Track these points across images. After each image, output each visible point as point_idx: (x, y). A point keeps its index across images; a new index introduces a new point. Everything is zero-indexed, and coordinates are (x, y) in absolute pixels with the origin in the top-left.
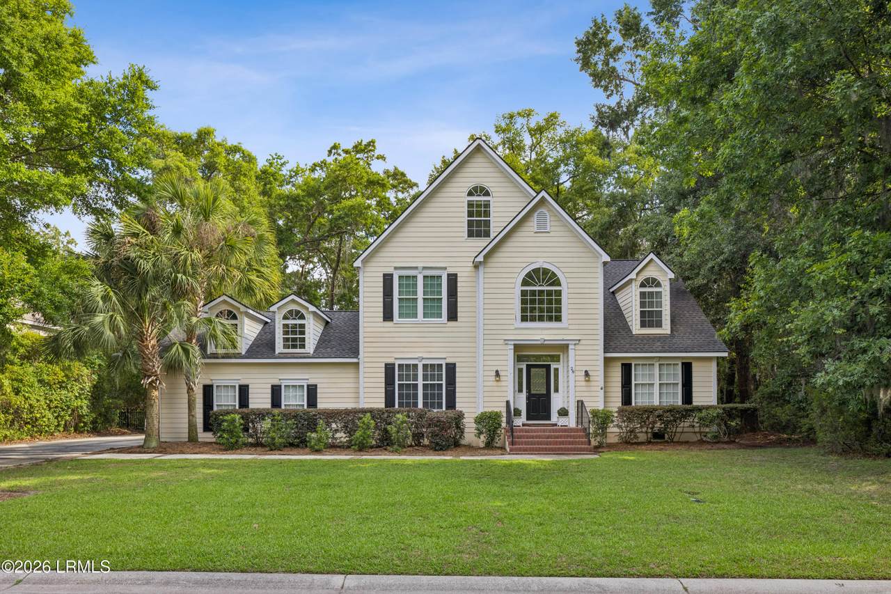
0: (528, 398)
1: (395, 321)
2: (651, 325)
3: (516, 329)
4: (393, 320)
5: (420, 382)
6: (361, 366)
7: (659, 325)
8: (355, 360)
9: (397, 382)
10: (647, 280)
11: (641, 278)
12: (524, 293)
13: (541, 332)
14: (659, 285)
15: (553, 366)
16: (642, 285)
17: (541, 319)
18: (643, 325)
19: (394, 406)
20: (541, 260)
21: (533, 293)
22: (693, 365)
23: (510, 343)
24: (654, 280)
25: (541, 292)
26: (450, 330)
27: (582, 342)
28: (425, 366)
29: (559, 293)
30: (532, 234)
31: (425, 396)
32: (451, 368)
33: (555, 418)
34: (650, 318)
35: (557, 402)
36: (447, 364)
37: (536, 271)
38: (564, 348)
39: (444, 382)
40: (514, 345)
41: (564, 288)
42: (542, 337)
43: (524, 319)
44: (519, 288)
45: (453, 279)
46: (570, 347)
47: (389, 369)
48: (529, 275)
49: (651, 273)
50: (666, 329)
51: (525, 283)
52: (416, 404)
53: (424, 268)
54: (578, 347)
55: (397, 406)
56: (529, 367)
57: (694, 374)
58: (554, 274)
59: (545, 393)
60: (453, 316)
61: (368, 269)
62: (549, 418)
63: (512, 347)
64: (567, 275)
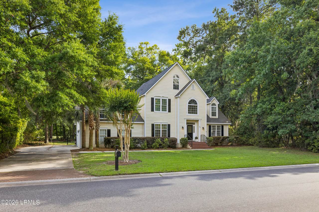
1: (154, 112)
3: (187, 115)
4: (154, 111)
5: (161, 129)
6: (145, 124)
7: (215, 116)
8: (143, 123)
9: (155, 129)
10: (213, 104)
12: (189, 106)
13: (192, 117)
14: (215, 105)
15: (193, 125)
16: (212, 105)
17: (193, 113)
18: (212, 115)
19: (154, 136)
20: (193, 97)
21: (191, 106)
22: (224, 126)
23: (185, 119)
25: (193, 106)
26: (168, 115)
27: (202, 120)
28: (162, 125)
29: (197, 106)
30: (191, 90)
31: (162, 133)
32: (169, 126)
33: (194, 139)
34: (214, 114)
35: (194, 135)
36: (168, 125)
37: (192, 100)
39: (167, 130)
40: (187, 120)
41: (198, 105)
42: (193, 118)
43: (189, 113)
44: (188, 105)
45: (170, 100)
46: (199, 121)
47: (153, 125)
48: (190, 101)
49: (214, 102)
50: (217, 117)
51: (189, 103)
52: (160, 136)
53: (162, 97)
54: (201, 121)
55: (155, 136)
56: (188, 126)
57: (224, 128)
58: (196, 102)
59: (191, 133)
60: (169, 111)
61: (147, 96)
62: (192, 139)
63: (186, 120)
64: (199, 102)
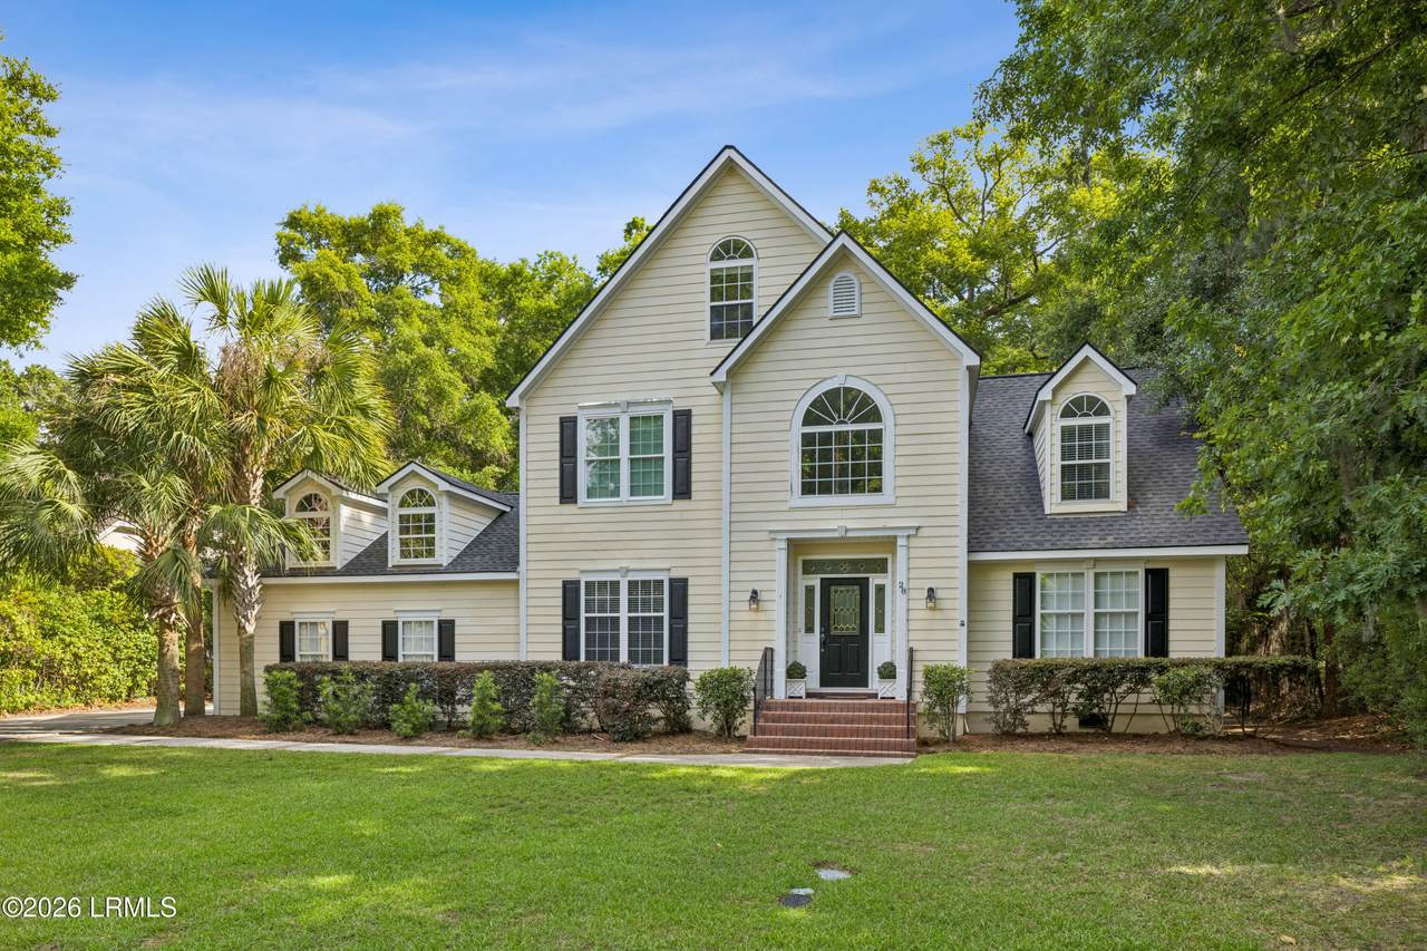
0: (823, 644)
1: (580, 503)
2: (1085, 493)
3: (792, 509)
4: (576, 502)
5: (624, 615)
6: (522, 585)
7: (1103, 493)
8: (512, 576)
9: (583, 615)
10: (1078, 402)
11: (1065, 398)
12: (808, 440)
13: (840, 515)
14: (1103, 410)
15: (875, 580)
16: (1067, 413)
17: (842, 489)
18: (1067, 495)
19: (578, 658)
20: (842, 373)
21: (826, 438)
22: (1171, 574)
23: (779, 536)
24: (1093, 401)
25: (842, 437)
26: (676, 516)
27: (922, 532)
28: (632, 585)
29: (877, 436)
30: (826, 323)
31: (632, 641)
32: (680, 588)
33: (875, 684)
34: (1084, 480)
35: (880, 649)
36: (672, 581)
37: (833, 395)
38: (890, 543)
39: (665, 614)
40: (788, 539)
41: (887, 425)
42: (842, 523)
43: (808, 489)
44: (798, 429)
45: (683, 420)
46: (901, 542)
47: (570, 590)
48: (816, 403)
49: (1083, 387)
50: (1118, 500)
51: (809, 419)
52: (615, 656)
53: (629, 404)
54: (914, 542)
55: (583, 659)
56: (826, 584)
57: (1173, 594)
58: (866, 400)
59: (857, 632)
60: (683, 490)
61: (533, 411)
62: (864, 682)
63: (784, 545)
64: (894, 399)
